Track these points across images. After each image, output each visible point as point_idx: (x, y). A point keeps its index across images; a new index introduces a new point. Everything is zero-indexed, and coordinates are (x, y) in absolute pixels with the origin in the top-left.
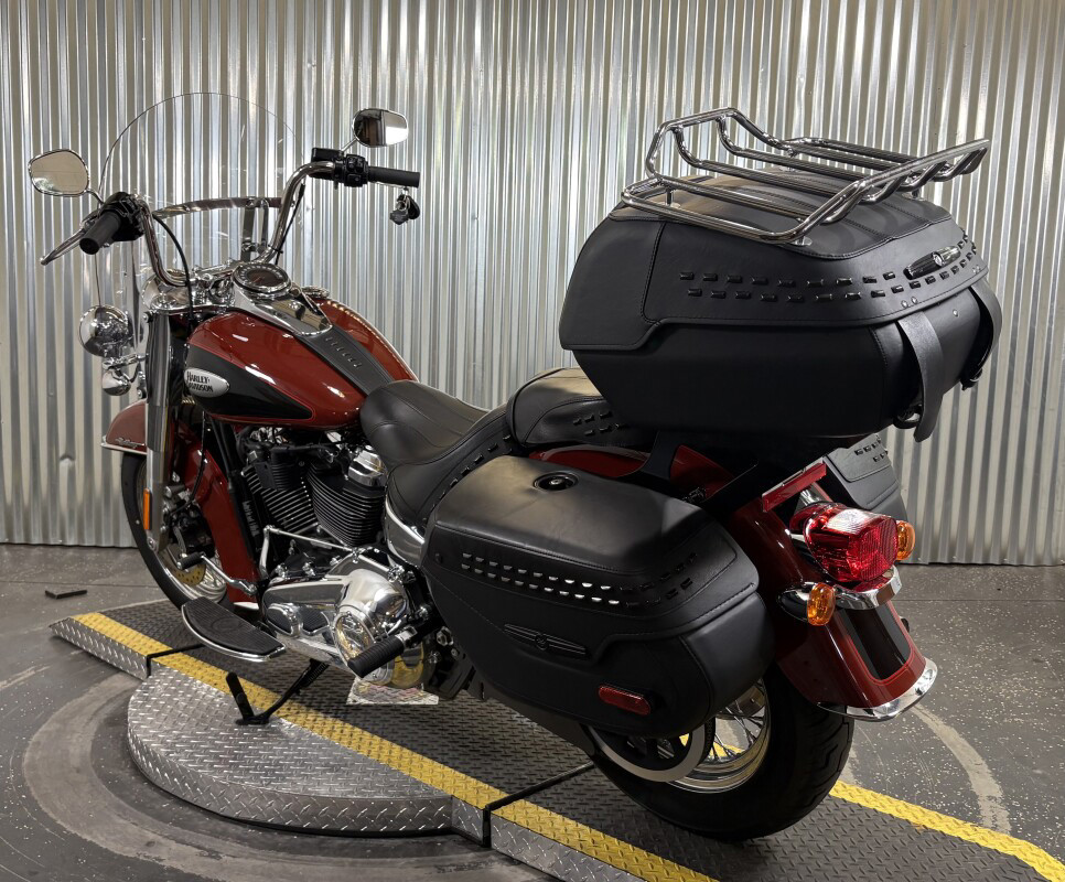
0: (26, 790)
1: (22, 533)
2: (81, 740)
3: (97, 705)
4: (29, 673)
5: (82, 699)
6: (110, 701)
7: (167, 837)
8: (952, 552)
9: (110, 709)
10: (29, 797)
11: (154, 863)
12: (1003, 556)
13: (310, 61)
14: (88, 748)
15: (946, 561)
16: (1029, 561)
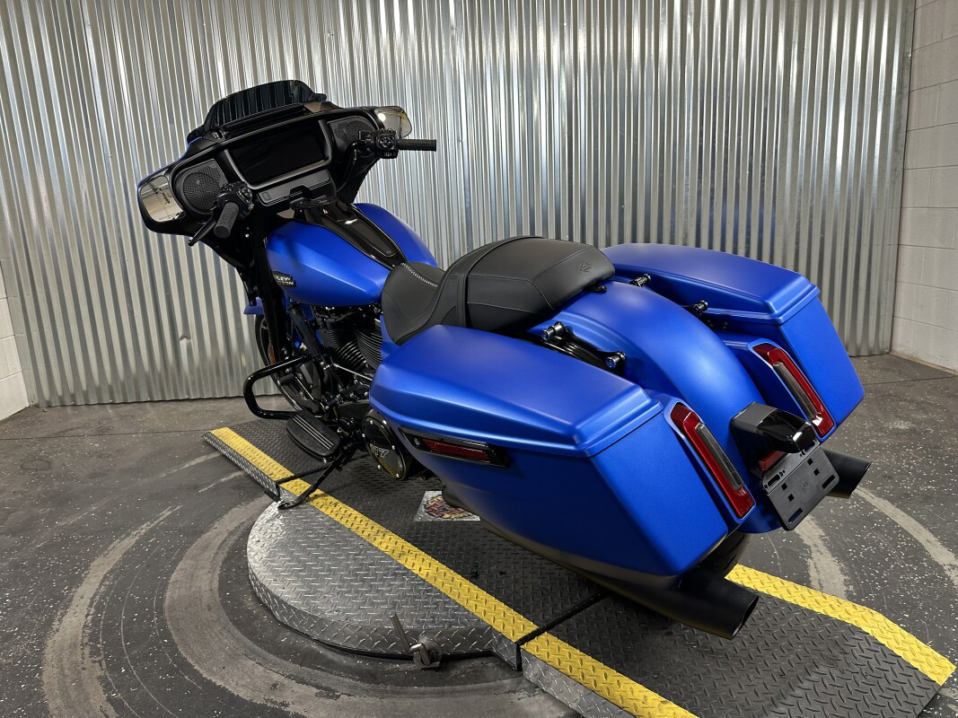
0: (168, 636)
1: (159, 393)
2: (210, 575)
3: (222, 538)
4: (167, 513)
5: (208, 534)
6: (231, 533)
7: (289, 677)
9: (231, 542)
10: (172, 645)
11: (280, 710)
14: (216, 584)
16: (864, 352)
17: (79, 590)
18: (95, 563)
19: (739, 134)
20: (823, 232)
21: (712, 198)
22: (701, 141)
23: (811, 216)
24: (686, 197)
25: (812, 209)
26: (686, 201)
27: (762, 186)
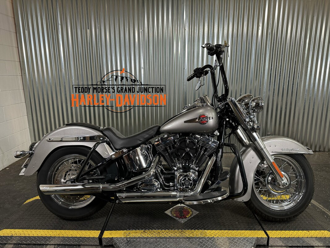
12: (320, 148)
13: (141, 29)
19: (285, 70)
20: (314, 106)
21: (274, 92)
22: (271, 72)
23: (310, 100)
25: (310, 98)
26: (264, 93)
27: (293, 89)
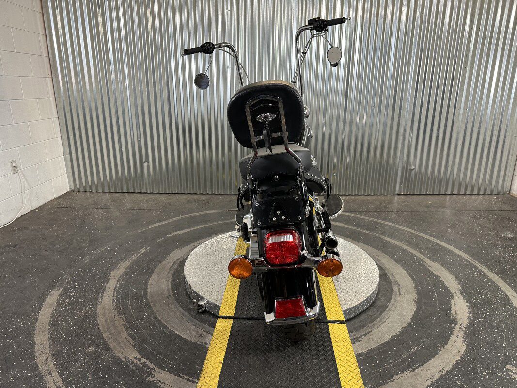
0: (151, 309)
1: (132, 189)
2: (167, 282)
3: (170, 265)
4: (143, 251)
5: (164, 262)
6: (175, 263)
7: (207, 332)
8: (466, 189)
9: (175, 267)
10: (153, 312)
11: (204, 346)
12: (485, 190)
13: (227, 9)
14: (170, 287)
15: (463, 193)
16: (495, 192)
17: (108, 284)
18: (113, 272)
19: (439, 73)
20: (480, 128)
21: (421, 106)
22: (418, 76)
23: (474, 119)
24: (408, 105)
25: (475, 115)
26: (407, 107)
27: (449, 102)
